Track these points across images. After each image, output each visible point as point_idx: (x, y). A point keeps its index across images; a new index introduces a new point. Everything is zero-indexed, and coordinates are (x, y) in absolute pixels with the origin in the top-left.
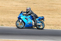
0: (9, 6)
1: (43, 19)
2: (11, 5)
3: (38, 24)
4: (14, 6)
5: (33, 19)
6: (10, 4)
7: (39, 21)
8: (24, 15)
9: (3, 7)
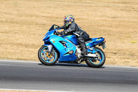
0: (97, 19)
1: (102, 43)
2: (103, 16)
3: (90, 55)
4: (108, 19)
5: (78, 43)
6: (99, 14)
9: (84, 21)
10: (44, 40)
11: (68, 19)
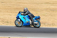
3: (35, 23)
7: (35, 20)
8: (22, 15)
10: (17, 17)
11: (25, 9)
